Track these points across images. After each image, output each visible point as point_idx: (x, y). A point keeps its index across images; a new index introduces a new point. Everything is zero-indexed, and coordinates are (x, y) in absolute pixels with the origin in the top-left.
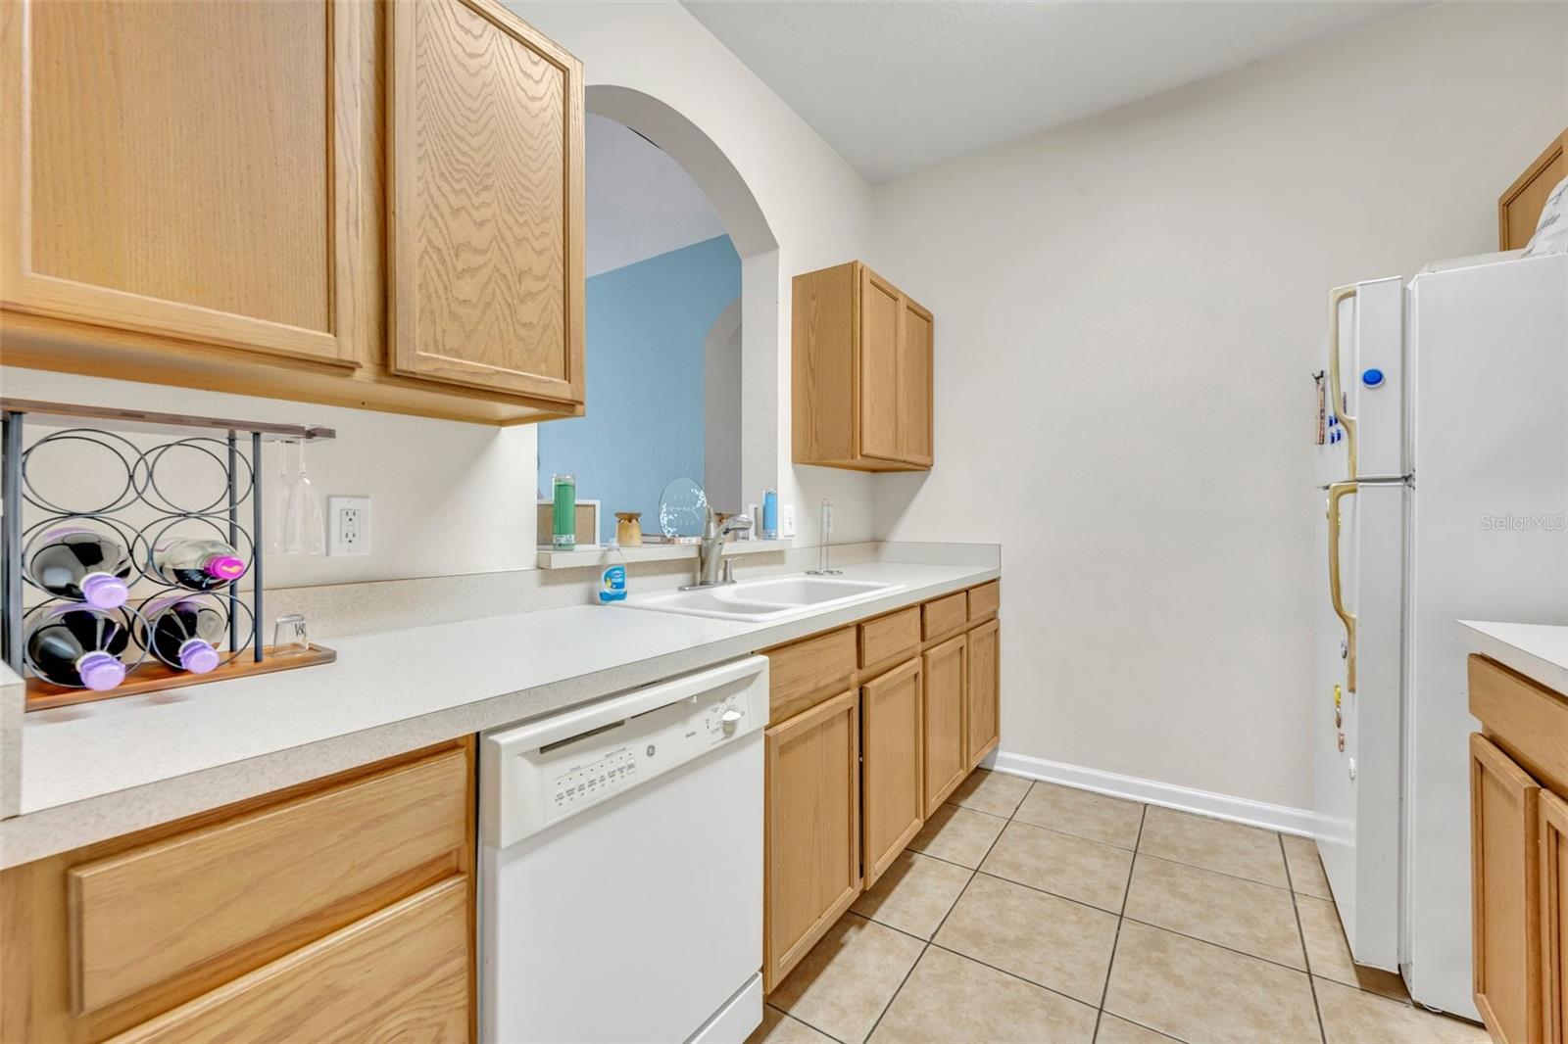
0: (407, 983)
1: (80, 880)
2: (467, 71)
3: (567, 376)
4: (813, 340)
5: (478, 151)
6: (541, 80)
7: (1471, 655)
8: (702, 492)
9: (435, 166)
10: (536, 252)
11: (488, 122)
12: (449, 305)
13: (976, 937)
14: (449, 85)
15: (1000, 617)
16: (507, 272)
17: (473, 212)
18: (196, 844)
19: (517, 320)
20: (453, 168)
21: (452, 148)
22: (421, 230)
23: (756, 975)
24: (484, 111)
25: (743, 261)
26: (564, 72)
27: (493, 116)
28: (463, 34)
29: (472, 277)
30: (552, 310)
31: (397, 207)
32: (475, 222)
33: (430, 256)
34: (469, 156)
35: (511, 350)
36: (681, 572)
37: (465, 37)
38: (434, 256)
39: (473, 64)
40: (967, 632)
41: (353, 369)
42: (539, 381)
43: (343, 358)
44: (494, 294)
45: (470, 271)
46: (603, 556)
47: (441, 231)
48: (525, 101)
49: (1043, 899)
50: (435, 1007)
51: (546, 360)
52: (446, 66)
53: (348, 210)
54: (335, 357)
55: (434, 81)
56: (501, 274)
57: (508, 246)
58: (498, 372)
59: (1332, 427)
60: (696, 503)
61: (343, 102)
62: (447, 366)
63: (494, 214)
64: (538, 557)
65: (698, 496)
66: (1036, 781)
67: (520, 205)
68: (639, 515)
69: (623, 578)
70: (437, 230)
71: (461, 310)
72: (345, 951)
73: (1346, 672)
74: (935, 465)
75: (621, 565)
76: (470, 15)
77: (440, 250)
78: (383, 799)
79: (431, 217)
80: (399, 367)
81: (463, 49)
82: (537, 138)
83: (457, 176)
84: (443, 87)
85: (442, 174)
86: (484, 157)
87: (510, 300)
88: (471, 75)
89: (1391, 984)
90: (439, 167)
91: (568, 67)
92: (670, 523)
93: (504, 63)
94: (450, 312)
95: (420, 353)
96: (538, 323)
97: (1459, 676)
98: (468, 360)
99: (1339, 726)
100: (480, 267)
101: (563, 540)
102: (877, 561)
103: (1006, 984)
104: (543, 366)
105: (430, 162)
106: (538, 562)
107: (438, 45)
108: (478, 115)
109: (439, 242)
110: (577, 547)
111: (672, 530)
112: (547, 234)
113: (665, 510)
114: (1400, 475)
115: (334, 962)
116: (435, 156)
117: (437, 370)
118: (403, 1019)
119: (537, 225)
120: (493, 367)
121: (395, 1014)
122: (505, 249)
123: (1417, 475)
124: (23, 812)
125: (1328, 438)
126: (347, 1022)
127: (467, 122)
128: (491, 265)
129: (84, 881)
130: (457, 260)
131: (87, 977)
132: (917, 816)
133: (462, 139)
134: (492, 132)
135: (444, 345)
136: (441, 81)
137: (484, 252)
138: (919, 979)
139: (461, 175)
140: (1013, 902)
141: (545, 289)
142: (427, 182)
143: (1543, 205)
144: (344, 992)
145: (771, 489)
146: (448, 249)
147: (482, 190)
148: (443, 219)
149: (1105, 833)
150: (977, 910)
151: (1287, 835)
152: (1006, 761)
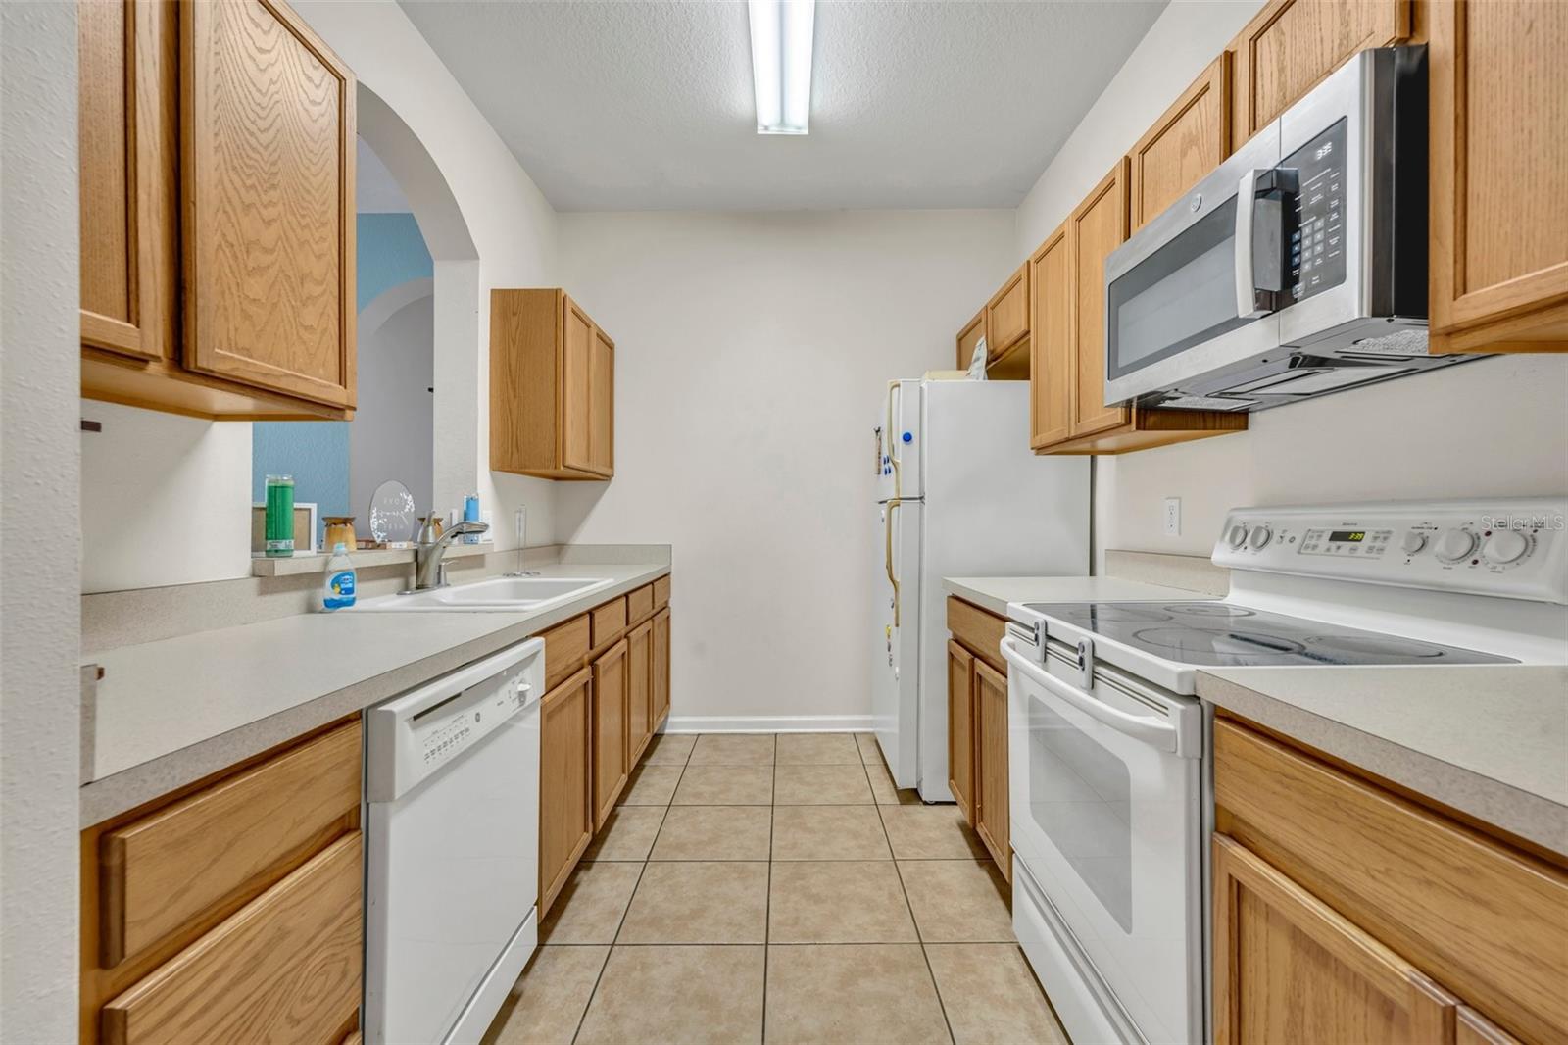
0: (326, 925)
1: (123, 842)
2: (257, 65)
3: (342, 380)
4: (514, 354)
5: (266, 148)
6: (320, 85)
7: (949, 597)
8: (410, 496)
9: (228, 157)
10: (315, 256)
11: (275, 120)
12: (241, 303)
13: (681, 847)
14: (240, 76)
15: (670, 605)
16: (290, 273)
17: (262, 210)
18: (199, 806)
19: (300, 323)
20: (245, 164)
21: (244, 142)
22: (216, 224)
23: (533, 909)
24: (272, 109)
25: (435, 262)
26: (340, 81)
27: (279, 114)
28: (253, 26)
29: (262, 275)
30: (329, 315)
31: (198, 199)
32: (263, 220)
33: (224, 252)
34: (258, 152)
35: (294, 353)
36: (394, 577)
37: (255, 29)
38: (227, 251)
39: (263, 59)
40: (652, 618)
41: (146, 361)
42: (321, 386)
43: (146, 351)
44: (280, 295)
45: (259, 270)
46: (327, 563)
47: (233, 226)
48: (306, 103)
49: (721, 810)
50: (342, 944)
51: (324, 365)
52: (238, 57)
53: (149, 195)
54: (138, 349)
55: (227, 71)
56: (286, 276)
57: (292, 247)
58: (287, 375)
59: (885, 465)
60: (404, 507)
61: (145, 80)
62: (242, 366)
63: (280, 214)
64: (253, 562)
65: (406, 500)
66: (699, 735)
67: (302, 208)
68: (353, 519)
69: (352, 582)
70: (230, 225)
71: (252, 309)
72: (289, 897)
73: (894, 615)
74: (615, 475)
75: (348, 570)
76: (260, 9)
77: (233, 246)
78: (314, 764)
79: (225, 212)
80: (199, 364)
81: (254, 43)
82: (316, 143)
83: (248, 171)
84: (235, 77)
85: (234, 168)
86: (271, 155)
87: (293, 303)
88: (261, 70)
89: (912, 796)
90: (232, 161)
91: (345, 77)
92: (380, 528)
93: (289, 63)
94: (242, 310)
95: (216, 350)
96: (318, 326)
97: (941, 611)
98: (257, 359)
99: (889, 650)
100: (268, 267)
101: (282, 545)
102: (559, 563)
103: (708, 868)
104: (321, 371)
105: (224, 153)
106: (253, 570)
107: (230, 33)
108: (268, 110)
109: (231, 238)
110: (296, 553)
111: (382, 535)
112: (325, 239)
113: (375, 514)
114: (918, 496)
115: (284, 906)
116: (228, 148)
117: (234, 369)
118: (324, 955)
119: (316, 229)
120: (280, 369)
121: (319, 951)
122: (289, 250)
123: (926, 497)
124: (96, 778)
125: (883, 472)
126: (289, 959)
127: (257, 119)
128: (277, 266)
129: (128, 841)
130: (248, 257)
131: (129, 927)
132: (624, 772)
133: (252, 134)
134: (278, 131)
135: (236, 344)
136: (233, 73)
137: (272, 251)
138: (645, 885)
139: (251, 172)
140: (701, 818)
141: (323, 294)
142: (221, 173)
143: (973, 351)
144: (289, 933)
145: (474, 495)
146: (240, 246)
147: (270, 188)
148: (236, 214)
149: (753, 758)
150: (677, 831)
151: (858, 734)
152: (675, 725)
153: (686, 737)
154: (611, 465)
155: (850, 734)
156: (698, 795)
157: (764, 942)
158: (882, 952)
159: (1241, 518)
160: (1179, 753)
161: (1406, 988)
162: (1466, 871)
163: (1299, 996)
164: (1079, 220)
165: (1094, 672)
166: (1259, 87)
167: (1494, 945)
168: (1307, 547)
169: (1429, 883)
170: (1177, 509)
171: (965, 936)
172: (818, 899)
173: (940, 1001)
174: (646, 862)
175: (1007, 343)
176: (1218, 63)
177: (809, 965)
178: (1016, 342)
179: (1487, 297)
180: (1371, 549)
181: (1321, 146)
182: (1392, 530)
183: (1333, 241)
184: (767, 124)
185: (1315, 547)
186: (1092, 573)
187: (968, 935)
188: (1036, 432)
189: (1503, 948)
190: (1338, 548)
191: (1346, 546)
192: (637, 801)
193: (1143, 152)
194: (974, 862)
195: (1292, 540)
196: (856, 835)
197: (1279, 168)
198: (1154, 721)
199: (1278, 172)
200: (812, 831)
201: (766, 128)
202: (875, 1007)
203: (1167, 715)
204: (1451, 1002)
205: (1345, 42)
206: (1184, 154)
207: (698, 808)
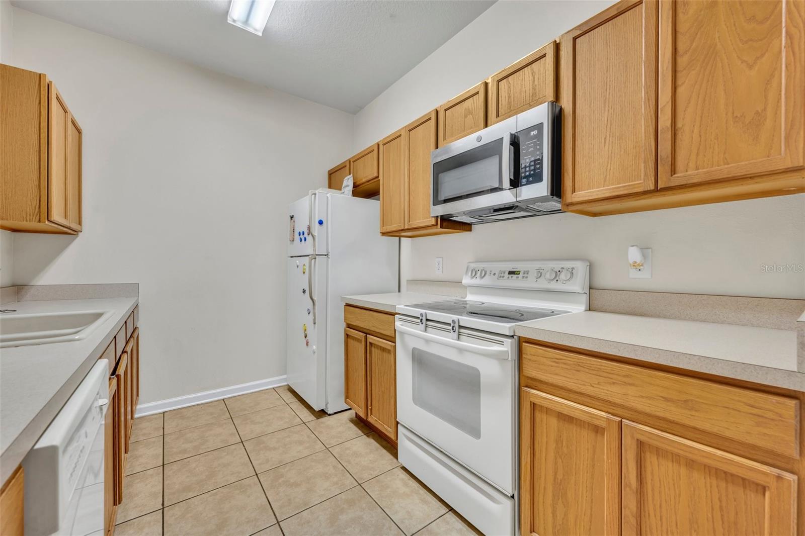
7: (345, 305)
13: (186, 489)
49: (207, 456)
59: (301, 236)
66: (164, 413)
73: (312, 318)
74: (83, 230)
89: (322, 413)
99: (306, 337)
103: (216, 494)
114: (326, 254)
123: (330, 254)
125: (297, 240)
140: (193, 465)
149: (215, 417)
150: (177, 479)
151: (277, 387)
152: (142, 410)
153: (155, 416)
154: (80, 223)
155: (271, 389)
156: (185, 451)
157: (276, 522)
158: (344, 497)
159: (473, 266)
160: (510, 359)
161: (605, 420)
162: (627, 376)
163: (560, 437)
164: (410, 131)
165: (459, 332)
166: (500, 100)
167: (636, 397)
168: (500, 277)
169: (614, 383)
170: (441, 263)
171: (376, 473)
172: (296, 485)
173: (381, 508)
174: (163, 509)
175: (364, 180)
176: (483, 85)
177: (309, 522)
178: (369, 181)
179: (581, 195)
180: (523, 277)
181: (533, 130)
182: (529, 270)
183: (538, 166)
184: (235, 19)
185: (503, 277)
186: (399, 291)
187: (378, 471)
188: (383, 225)
189: (639, 397)
190: (512, 277)
191: (515, 276)
192: (132, 471)
193: (446, 110)
194: (365, 436)
195: (494, 274)
196: (300, 443)
197: (516, 134)
198: (496, 348)
199: (515, 135)
200: (274, 449)
201: (234, 21)
202: (353, 526)
203: (503, 345)
204: (620, 419)
205: (534, 95)
206: (466, 117)
207: (188, 459)
